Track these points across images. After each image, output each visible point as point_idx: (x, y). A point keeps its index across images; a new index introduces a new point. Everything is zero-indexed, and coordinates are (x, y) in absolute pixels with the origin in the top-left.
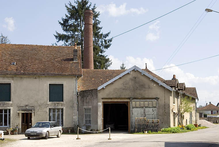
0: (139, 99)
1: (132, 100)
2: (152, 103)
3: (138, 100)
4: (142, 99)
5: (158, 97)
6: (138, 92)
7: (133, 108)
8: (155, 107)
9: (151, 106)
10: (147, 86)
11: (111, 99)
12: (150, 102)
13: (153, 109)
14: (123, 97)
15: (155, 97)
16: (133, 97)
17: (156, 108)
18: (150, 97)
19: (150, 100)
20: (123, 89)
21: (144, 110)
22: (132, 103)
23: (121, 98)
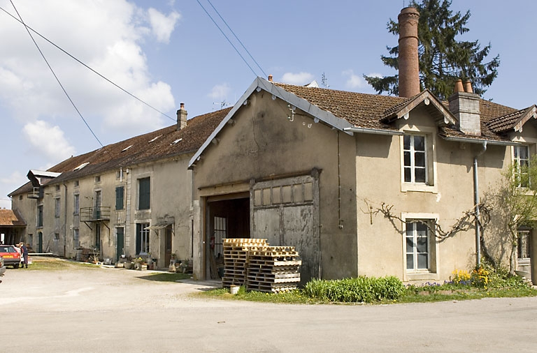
0: (268, 180)
1: (254, 185)
2: (303, 189)
3: (267, 184)
4: (278, 179)
5: (320, 165)
6: (269, 157)
7: (255, 210)
8: (309, 203)
9: (298, 199)
10: (289, 135)
11: (214, 187)
12: (296, 186)
13: (302, 211)
14: (236, 178)
15: (309, 166)
16: (257, 176)
17: (312, 206)
18: (299, 168)
19: (295, 180)
20: (238, 155)
21: (282, 215)
22: (254, 195)
23: (232, 184)
